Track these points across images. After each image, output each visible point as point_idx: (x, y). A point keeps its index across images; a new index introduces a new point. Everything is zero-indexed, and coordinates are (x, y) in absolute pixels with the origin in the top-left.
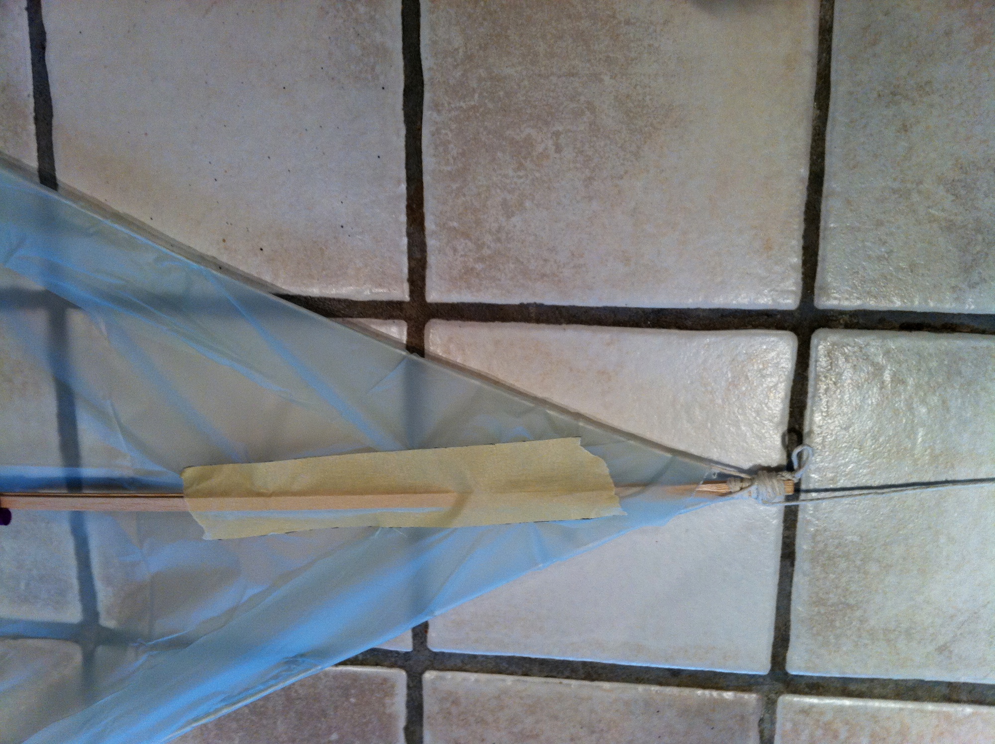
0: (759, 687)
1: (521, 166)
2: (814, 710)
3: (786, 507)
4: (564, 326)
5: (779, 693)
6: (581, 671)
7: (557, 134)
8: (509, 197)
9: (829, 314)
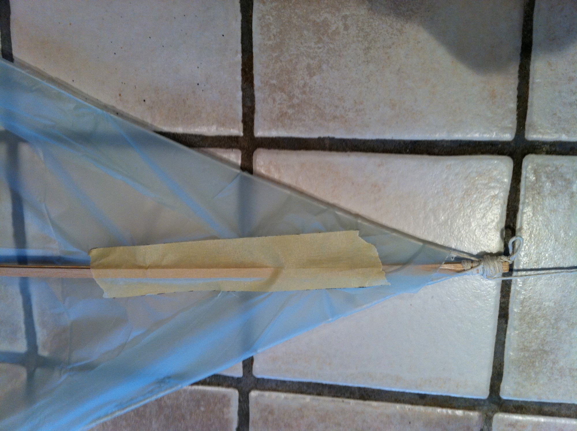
0: (481, 408)
1: (320, 40)
2: (519, 424)
3: (503, 281)
4: (348, 153)
5: (495, 412)
6: (357, 394)
7: (345, 17)
8: (311, 62)
9: (536, 144)
